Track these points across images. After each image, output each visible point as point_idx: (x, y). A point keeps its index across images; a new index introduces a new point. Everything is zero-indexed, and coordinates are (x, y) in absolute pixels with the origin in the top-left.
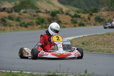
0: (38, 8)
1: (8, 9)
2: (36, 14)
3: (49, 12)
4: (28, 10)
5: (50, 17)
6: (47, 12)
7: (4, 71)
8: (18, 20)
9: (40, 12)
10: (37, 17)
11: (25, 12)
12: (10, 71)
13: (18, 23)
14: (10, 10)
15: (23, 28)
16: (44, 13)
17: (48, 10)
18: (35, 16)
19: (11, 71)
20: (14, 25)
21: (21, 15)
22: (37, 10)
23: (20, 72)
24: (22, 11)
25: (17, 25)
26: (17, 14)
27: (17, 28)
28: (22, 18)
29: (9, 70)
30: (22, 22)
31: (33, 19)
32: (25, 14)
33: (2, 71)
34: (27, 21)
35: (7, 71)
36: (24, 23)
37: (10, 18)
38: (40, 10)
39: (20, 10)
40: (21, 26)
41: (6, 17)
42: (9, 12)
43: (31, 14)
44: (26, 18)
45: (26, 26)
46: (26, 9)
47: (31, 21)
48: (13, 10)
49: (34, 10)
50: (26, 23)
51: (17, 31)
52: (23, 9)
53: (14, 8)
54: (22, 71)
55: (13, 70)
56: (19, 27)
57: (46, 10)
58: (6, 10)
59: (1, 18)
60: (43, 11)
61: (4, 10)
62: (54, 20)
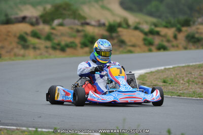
0: (84, 18)
1: (31, 18)
2: (80, 28)
3: (104, 25)
5: (106, 33)
6: (101, 25)
8: (48, 38)
9: (88, 24)
10: (82, 34)
11: (61, 25)
12: (34, 129)
13: (49, 44)
14: (34, 20)
15: (58, 53)
16: (94, 26)
17: (103, 21)
18: (78, 31)
19: (37, 129)
20: (42, 46)
21: (53, 29)
22: (83, 21)
24: (56, 22)
25: (47, 47)
26: (45, 28)
27: (47, 52)
28: (56, 35)
29: (34, 127)
30: (56, 41)
31: (74, 37)
32: (61, 28)
33: (21, 128)
34: (65, 40)
35: (30, 129)
36: (59, 44)
37: (35, 35)
38: (88, 21)
39: (53, 20)
40: (54, 48)
41: (26, 34)
42: (32, 24)
43: (72, 29)
44: (62, 35)
45: (63, 50)
46: (64, 19)
47: (72, 40)
48: (40, 21)
49: (76, 22)
50: (63, 43)
51: (47, 58)
52: (58, 18)
53: (41, 16)
55: (40, 128)
56: (51, 51)
57: (99, 21)
58: (27, 20)
59: (18, 35)
60: (93, 23)
61: (24, 19)
62: (112, 38)
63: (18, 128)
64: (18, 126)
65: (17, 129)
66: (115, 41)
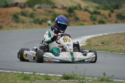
0: (54, 4)
1: (21, 4)
2: (51, 10)
3: (66, 8)
4: (43, 5)
5: (67, 13)
6: (64, 8)
7: (15, 72)
8: (32, 16)
9: (56, 7)
10: (52, 13)
11: (39, 8)
12: (21, 72)
13: (31, 20)
14: (23, 5)
15: (37, 25)
16: (60, 9)
17: (65, 5)
18: (50, 12)
19: (23, 72)
20: (28, 21)
21: (34, 10)
22: (52, 6)
23: (33, 73)
24: (36, 6)
25: (30, 22)
26: (30, 10)
27: (31, 24)
28: (36, 14)
29: (21, 71)
30: (36, 18)
31: (48, 15)
32: (39, 10)
33: (14, 72)
34: (41, 18)
35: (19, 72)
36: (38, 20)
37: (23, 14)
38: (56, 5)
39: (34, 5)
40: (35, 22)
41: (18, 13)
42: (21, 8)
43: (46, 10)
44: (40, 14)
45: (40, 23)
46: (41, 4)
47: (46, 17)
48: (27, 5)
49: (49, 6)
50: (40, 19)
51: (30, 28)
52: (38, 4)
53: (27, 3)
54: (35, 72)
55: (25, 72)
56: (33, 24)
57: (63, 6)
58: (19, 5)
59: (13, 14)
60: (59, 7)
61: (16, 5)
62: (71, 16)
63: (12, 72)
64: (12, 71)
65: (11, 72)
66: (73, 18)
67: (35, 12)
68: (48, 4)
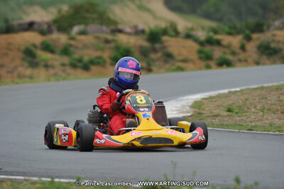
0: (115, 23)
1: (40, 24)
2: (110, 37)
3: (143, 32)
4: (92, 27)
5: (146, 44)
6: (138, 32)
7: (35, 179)
8: (66, 51)
9: (120, 31)
10: (112, 45)
11: (82, 33)
12: (49, 179)
13: (66, 60)
14: (45, 27)
15: (79, 72)
16: (129, 34)
17: (141, 27)
18: (107, 41)
19: (53, 179)
20: (57, 64)
21: (72, 39)
22: (113, 27)
23: (75, 181)
24: (76, 29)
25: (63, 65)
26: (62, 39)
27: (64, 71)
28: (76, 47)
29: (48, 177)
30: (76, 56)
31: (102, 50)
32: (83, 37)
33: (31, 178)
34: (88, 55)
35: (44, 179)
36: (80, 61)
37: (47, 48)
38: (120, 27)
39: (71, 26)
40: (74, 66)
41: (35, 46)
42: (42, 33)
43: (98, 38)
44: (85, 46)
45: (86, 68)
46: (86, 24)
47: (98, 54)
48: (54, 27)
49: (104, 28)
50: (86, 59)
51: (64, 79)
52: (79, 24)
53: (55, 21)
54: (79, 179)
55: (56, 178)
56: (69, 70)
57: (136, 27)
58: (36, 27)
59: (23, 48)
60: (128, 30)
61: (30, 26)
62: (155, 51)
63: (27, 178)
64: (28, 176)
65: (25, 180)
66: (159, 55)
67: (73, 42)
68: (102, 24)
